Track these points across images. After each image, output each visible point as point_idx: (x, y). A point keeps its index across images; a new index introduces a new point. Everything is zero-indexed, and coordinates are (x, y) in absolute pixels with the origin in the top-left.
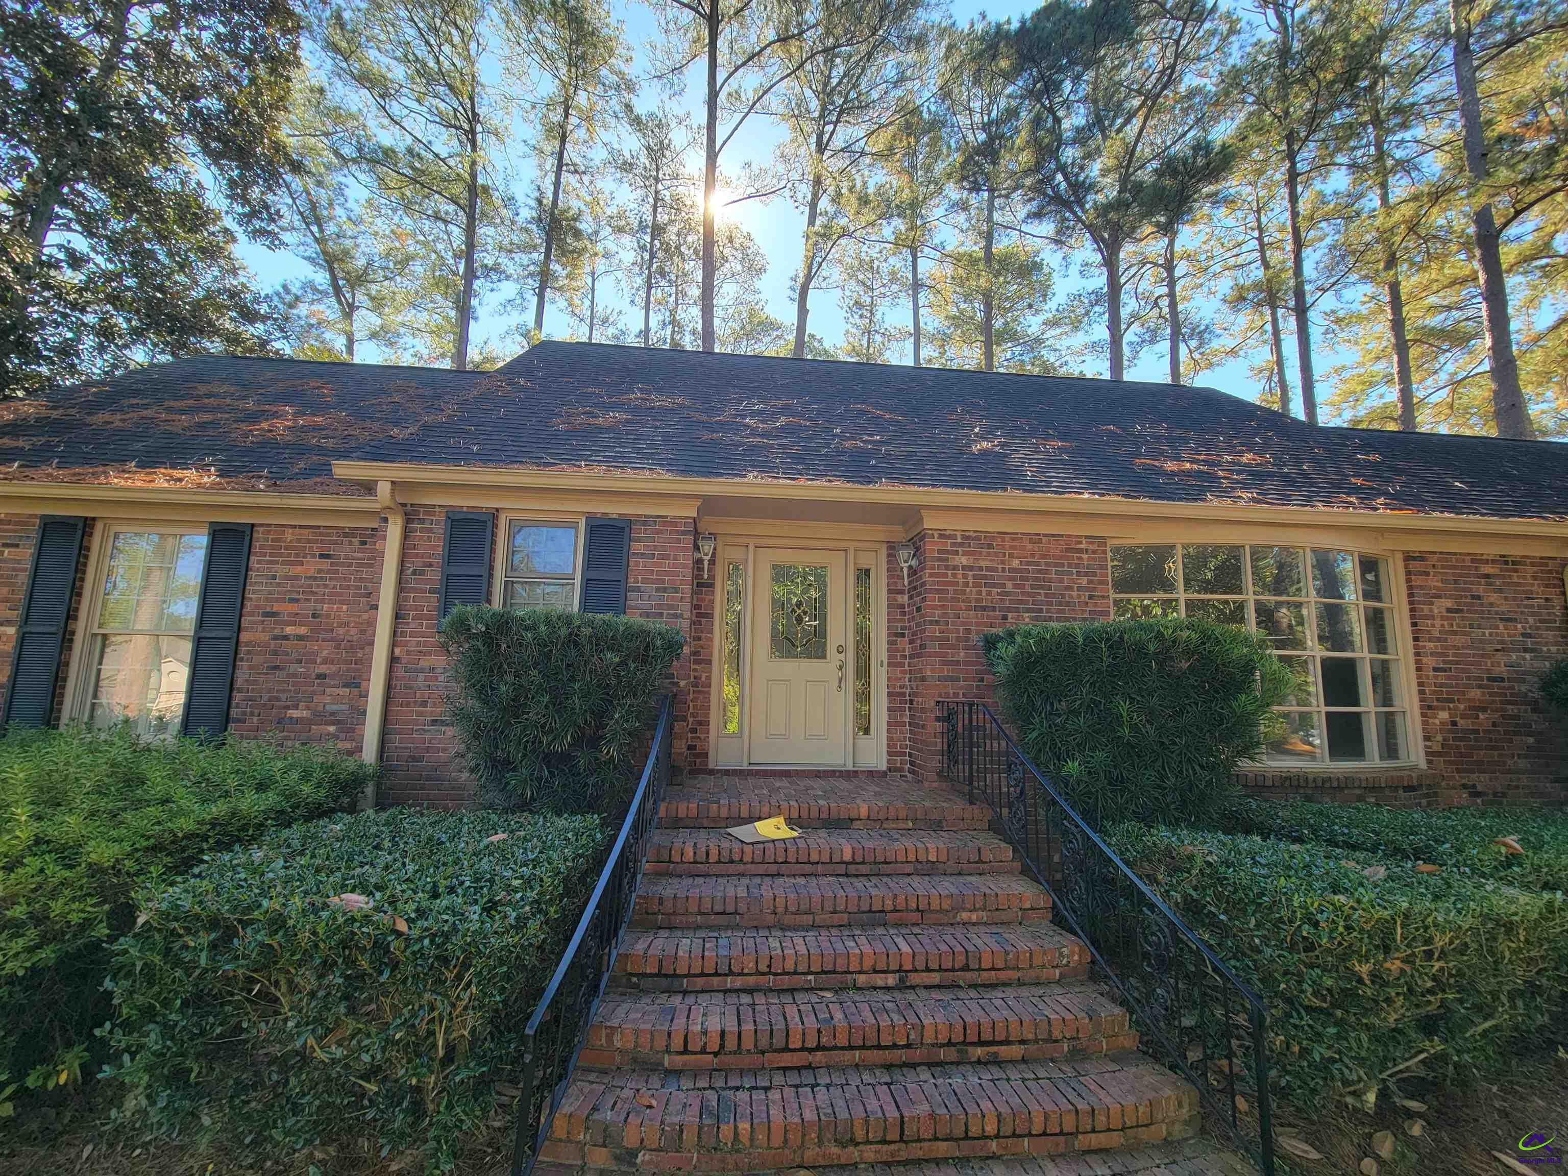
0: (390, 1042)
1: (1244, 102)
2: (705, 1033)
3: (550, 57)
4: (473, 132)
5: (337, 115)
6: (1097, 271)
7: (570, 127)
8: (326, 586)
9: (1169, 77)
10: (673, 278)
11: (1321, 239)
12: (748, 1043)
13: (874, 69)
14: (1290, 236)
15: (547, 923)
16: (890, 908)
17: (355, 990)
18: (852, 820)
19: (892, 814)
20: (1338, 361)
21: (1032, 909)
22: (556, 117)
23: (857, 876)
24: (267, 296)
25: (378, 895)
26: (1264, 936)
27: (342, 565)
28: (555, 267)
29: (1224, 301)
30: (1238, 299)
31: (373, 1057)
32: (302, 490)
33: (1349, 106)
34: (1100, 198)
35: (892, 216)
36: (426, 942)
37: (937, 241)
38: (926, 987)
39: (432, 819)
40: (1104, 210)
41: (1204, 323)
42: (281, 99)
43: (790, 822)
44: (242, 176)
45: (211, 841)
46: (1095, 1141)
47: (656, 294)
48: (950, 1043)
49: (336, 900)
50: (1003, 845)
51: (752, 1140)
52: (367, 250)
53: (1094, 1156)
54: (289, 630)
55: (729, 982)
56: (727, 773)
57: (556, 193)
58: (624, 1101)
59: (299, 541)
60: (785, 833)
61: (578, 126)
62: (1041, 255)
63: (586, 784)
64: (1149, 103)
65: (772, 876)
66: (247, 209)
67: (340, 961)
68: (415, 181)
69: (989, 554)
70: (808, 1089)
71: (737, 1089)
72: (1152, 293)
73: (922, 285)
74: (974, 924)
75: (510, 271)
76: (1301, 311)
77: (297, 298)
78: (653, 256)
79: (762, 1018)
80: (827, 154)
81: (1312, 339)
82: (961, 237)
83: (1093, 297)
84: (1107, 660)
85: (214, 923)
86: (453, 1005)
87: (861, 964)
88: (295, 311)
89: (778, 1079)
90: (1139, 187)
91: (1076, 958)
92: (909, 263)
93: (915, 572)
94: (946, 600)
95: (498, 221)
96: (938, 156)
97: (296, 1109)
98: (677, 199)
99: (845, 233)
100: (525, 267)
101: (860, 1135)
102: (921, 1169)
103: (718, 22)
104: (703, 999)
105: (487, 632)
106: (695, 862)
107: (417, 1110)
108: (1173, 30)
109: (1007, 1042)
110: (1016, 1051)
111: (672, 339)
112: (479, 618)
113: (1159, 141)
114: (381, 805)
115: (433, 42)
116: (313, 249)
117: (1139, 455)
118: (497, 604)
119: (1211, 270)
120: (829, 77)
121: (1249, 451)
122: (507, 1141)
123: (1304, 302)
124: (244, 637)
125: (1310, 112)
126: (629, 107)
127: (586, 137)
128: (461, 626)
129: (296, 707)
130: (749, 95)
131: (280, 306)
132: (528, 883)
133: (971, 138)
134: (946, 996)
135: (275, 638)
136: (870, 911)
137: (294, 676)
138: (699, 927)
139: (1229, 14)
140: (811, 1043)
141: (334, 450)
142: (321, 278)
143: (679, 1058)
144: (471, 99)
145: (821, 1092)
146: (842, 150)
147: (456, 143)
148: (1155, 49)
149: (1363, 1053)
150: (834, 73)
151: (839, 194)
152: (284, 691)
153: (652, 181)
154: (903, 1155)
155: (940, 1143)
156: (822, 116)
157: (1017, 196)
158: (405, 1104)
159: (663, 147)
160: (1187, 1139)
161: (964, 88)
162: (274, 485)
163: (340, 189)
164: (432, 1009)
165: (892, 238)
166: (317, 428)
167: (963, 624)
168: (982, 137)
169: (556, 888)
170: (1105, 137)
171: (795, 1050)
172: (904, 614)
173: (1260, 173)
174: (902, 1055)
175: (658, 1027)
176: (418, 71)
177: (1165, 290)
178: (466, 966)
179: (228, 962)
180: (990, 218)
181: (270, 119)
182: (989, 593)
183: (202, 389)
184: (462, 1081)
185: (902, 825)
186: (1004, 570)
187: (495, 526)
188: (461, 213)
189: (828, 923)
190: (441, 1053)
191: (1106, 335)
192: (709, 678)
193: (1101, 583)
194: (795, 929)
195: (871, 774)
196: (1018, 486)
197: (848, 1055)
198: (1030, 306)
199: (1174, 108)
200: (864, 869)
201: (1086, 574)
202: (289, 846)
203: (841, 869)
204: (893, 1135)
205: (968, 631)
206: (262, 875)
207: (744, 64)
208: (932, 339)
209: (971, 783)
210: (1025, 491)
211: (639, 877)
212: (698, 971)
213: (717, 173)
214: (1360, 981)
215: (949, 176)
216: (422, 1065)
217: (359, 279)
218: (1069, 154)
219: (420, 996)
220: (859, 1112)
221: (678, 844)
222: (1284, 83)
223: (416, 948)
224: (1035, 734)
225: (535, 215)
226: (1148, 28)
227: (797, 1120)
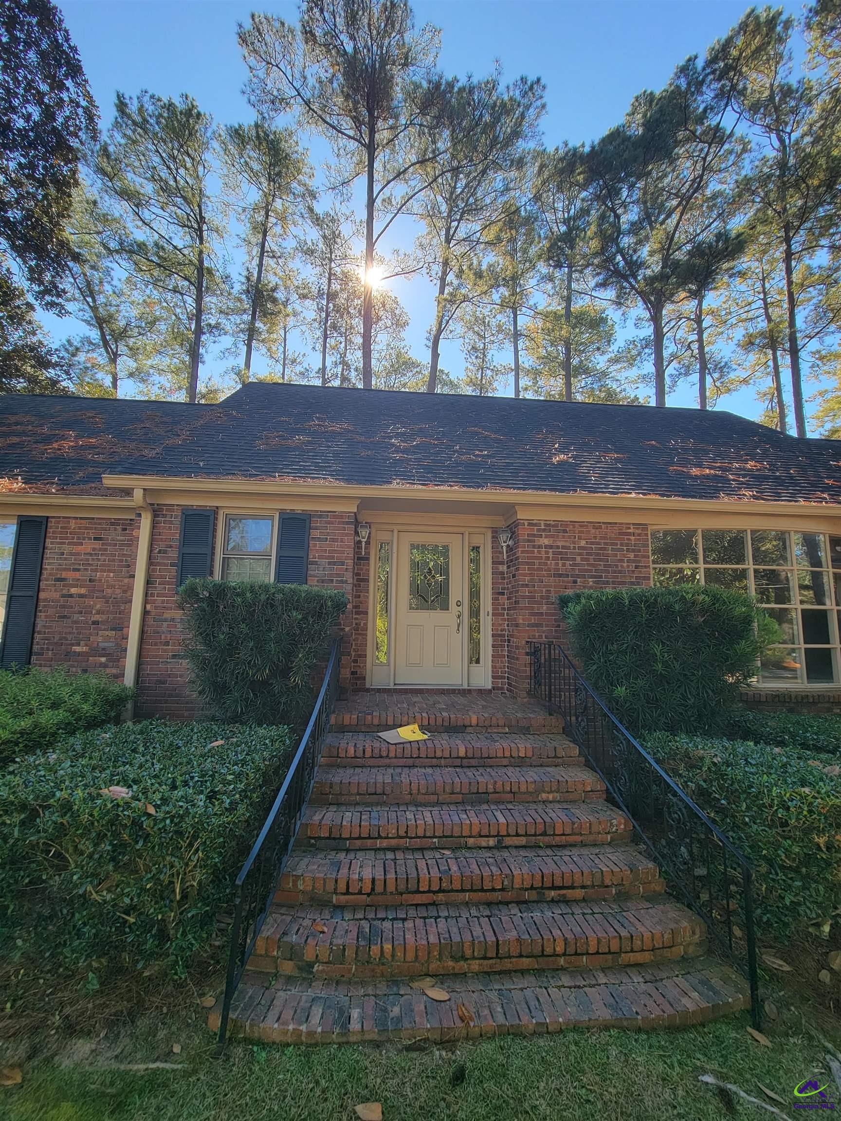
0: (143, 890)
1: (753, 201)
2: (361, 880)
3: (256, 175)
4: (200, 230)
5: (105, 219)
6: (647, 324)
7: (270, 225)
8: (99, 560)
9: (698, 184)
10: (343, 330)
11: (809, 300)
12: (391, 888)
13: (487, 182)
14: (786, 298)
15: (251, 804)
16: (492, 790)
17: (120, 853)
18: (465, 726)
19: (494, 722)
20: (823, 387)
21: (592, 791)
22: (260, 217)
23: (469, 767)
24: (56, 350)
25: (135, 787)
26: (752, 816)
27: (110, 545)
28: (259, 324)
29: (738, 345)
30: (749, 344)
31: (132, 899)
32: (82, 493)
33: (829, 204)
34: (649, 272)
35: (499, 286)
36: (168, 821)
37: (531, 303)
38: (516, 847)
39: (173, 729)
40: (651, 281)
41: (724, 360)
42: (66, 209)
43: (422, 728)
44: (37, 265)
45: (21, 745)
46: (633, 958)
47: (331, 342)
48: (532, 888)
49: (106, 791)
50: (572, 745)
51: (393, 956)
52: (127, 315)
53: (634, 969)
54: (73, 591)
55: (378, 843)
56: (379, 690)
57: (260, 272)
58: (305, 928)
59: (80, 528)
60: (419, 736)
61: (276, 224)
62: (606, 313)
63: (280, 702)
64: (684, 203)
65: (410, 767)
66: (42, 288)
67: (109, 834)
68: (159, 265)
69: (564, 537)
70: (433, 920)
71: (383, 920)
72: (686, 339)
73: (521, 335)
74: (551, 802)
75: (228, 328)
76: (794, 352)
77: (77, 349)
78: (327, 315)
79: (401, 870)
80: (453, 242)
81: (802, 373)
82: (549, 300)
83: (644, 342)
84: (645, 616)
85: (23, 807)
86: (187, 865)
87: (471, 830)
88: (76, 359)
89: (412, 912)
90: (677, 264)
91: (622, 827)
92: (512, 319)
93: (511, 550)
94: (533, 569)
95: (219, 292)
96: (532, 242)
97: (79, 934)
98: (345, 275)
99: (466, 299)
100: (237, 325)
101: (468, 953)
102: (511, 978)
103: (375, 150)
104: (360, 854)
105: (209, 597)
106: (356, 757)
107: (163, 936)
108: (701, 150)
109: (572, 887)
110: (579, 893)
111: (342, 374)
112: (205, 587)
113: (691, 230)
114: (137, 717)
115: (172, 166)
116: (88, 315)
117: (672, 463)
118: (217, 577)
119: (729, 322)
120: (455, 188)
121: (752, 460)
122: (224, 956)
123: (796, 345)
124: (42, 595)
125: (801, 208)
126: (311, 210)
127: (281, 232)
128: (192, 592)
129: (78, 645)
130: (397, 200)
131: (66, 355)
132: (238, 776)
133: (556, 229)
134: (530, 854)
135: (63, 596)
136: (478, 793)
137: (76, 622)
138: (358, 804)
139: (742, 139)
140: (435, 887)
141: (103, 463)
142: (94, 334)
143: (342, 898)
144: (199, 206)
145: (442, 921)
146: (464, 240)
147: (188, 238)
148: (688, 164)
149: (820, 899)
150: (459, 185)
151: (461, 271)
152: (70, 633)
153: (327, 261)
154: (498, 968)
155: (524, 959)
156: (449, 216)
157: (588, 271)
158: (154, 932)
159: (335, 236)
160: (698, 957)
161: (550, 193)
162: (62, 490)
163: (108, 271)
164: (172, 867)
165: (499, 301)
166: (92, 447)
167: (545, 586)
168: (563, 228)
169: (257, 780)
170: (652, 229)
171: (424, 892)
172: (504, 578)
173: (764, 252)
174: (498, 896)
175: (329, 876)
176: (162, 188)
177: (695, 337)
178: (195, 837)
179: (32, 835)
180: (569, 287)
181: (58, 224)
182: (564, 565)
183: (13, 419)
184: (193, 916)
185: (500, 730)
186: (574, 547)
187: (216, 519)
188: (192, 288)
189: (448, 800)
190: (178, 897)
191: (652, 369)
192: (366, 624)
193: (644, 557)
194: (425, 805)
195: (480, 691)
196: (584, 488)
197: (461, 896)
198: (598, 349)
199: (702, 206)
200: (473, 762)
201: (633, 551)
202: (74, 750)
203: (458, 762)
204: (492, 953)
205: (549, 591)
206: (56, 772)
207: (393, 179)
208: (527, 373)
209: (550, 700)
210: (590, 492)
211: (316, 769)
212: (357, 835)
213: (374, 253)
214: (819, 848)
215: (540, 257)
216: (165, 906)
217: (121, 335)
218: (626, 241)
219: (164, 859)
220: (468, 937)
221: (343, 745)
222: (783, 188)
223: (161, 826)
224: (595, 667)
225: (244, 288)
226: (683, 149)
227: (424, 942)
